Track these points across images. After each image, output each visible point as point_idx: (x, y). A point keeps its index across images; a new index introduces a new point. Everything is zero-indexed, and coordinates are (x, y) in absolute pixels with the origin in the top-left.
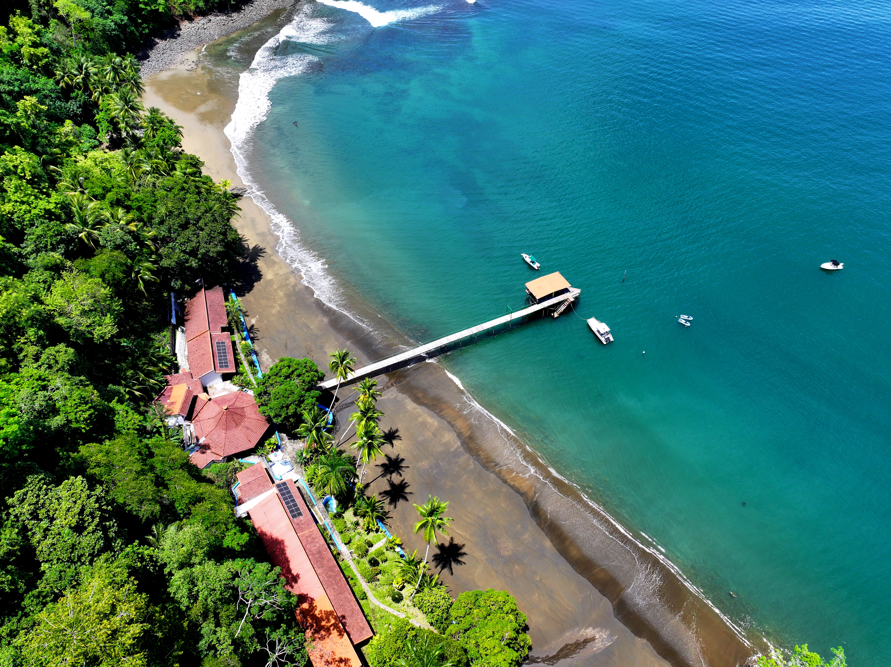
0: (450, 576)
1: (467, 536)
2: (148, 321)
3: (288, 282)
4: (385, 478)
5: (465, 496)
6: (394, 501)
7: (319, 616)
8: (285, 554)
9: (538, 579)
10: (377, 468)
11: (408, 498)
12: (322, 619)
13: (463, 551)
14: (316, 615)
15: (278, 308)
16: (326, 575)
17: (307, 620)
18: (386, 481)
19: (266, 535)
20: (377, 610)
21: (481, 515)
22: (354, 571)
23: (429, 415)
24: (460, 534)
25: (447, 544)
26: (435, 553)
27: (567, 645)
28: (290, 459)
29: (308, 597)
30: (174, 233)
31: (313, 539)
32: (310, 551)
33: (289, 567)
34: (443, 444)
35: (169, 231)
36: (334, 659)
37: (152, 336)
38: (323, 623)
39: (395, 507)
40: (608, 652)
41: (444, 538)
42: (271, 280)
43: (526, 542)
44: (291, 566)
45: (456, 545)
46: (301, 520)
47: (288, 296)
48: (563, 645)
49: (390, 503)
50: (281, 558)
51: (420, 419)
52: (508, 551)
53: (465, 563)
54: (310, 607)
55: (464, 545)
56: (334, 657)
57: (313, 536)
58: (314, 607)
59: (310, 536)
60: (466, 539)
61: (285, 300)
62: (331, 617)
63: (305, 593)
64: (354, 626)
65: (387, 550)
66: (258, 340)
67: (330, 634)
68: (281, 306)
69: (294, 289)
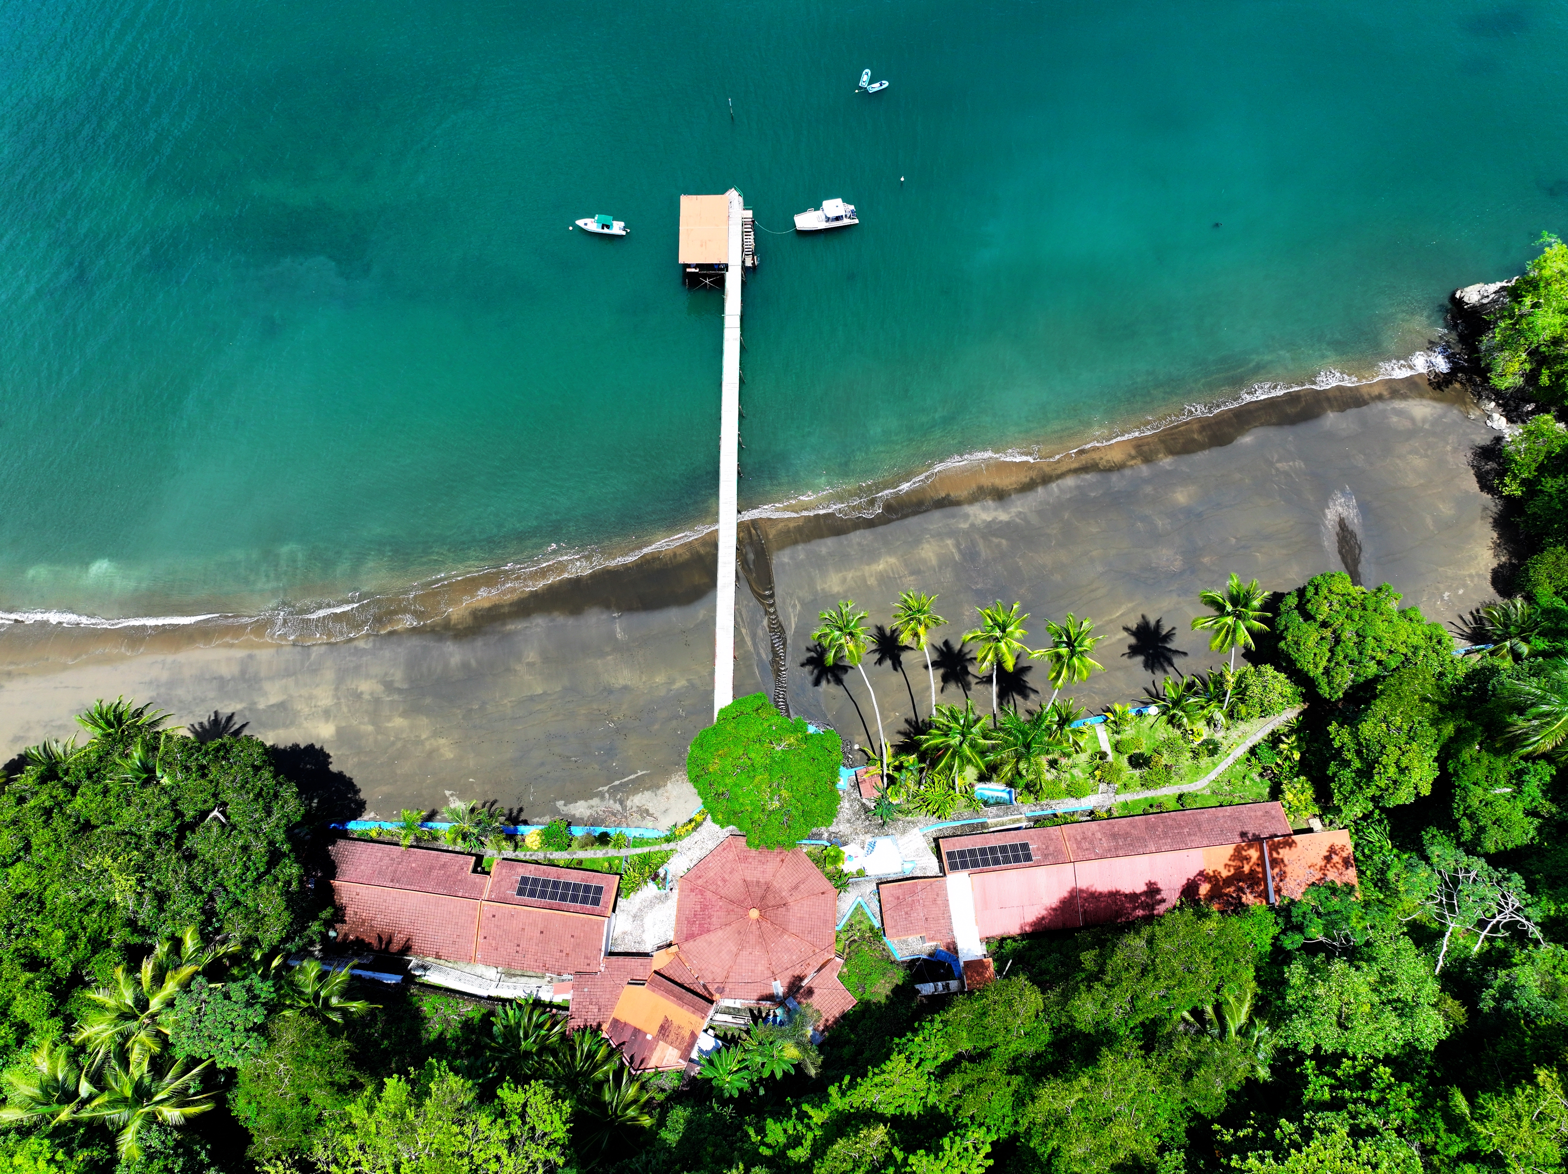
0: (1187, 659)
1: (1130, 605)
2: (384, 1035)
3: (366, 697)
4: (973, 686)
5: (1057, 577)
6: (1024, 690)
7: (1232, 871)
8: (1100, 893)
9: (1233, 541)
10: (946, 692)
11: (1025, 665)
12: (1239, 869)
13: (1152, 622)
14: (1228, 877)
15: (442, 741)
16: (1161, 839)
17: (1226, 895)
18: (979, 687)
19: (1043, 918)
20: (1215, 786)
21: (1100, 569)
22: (1136, 798)
23: (869, 564)
24: (1122, 615)
25: (1132, 640)
26: (1141, 665)
27: (1340, 552)
28: (868, 836)
29: (1194, 880)
30: (205, 881)
31: (1084, 838)
32: (1110, 850)
33: (1126, 895)
34: (940, 568)
35: (198, 891)
36: (1321, 869)
37: (433, 1036)
38: (1246, 869)
39: (1036, 692)
40: (1364, 508)
41: (1120, 640)
42: (340, 732)
43: (1169, 527)
44: (1127, 892)
45: (1139, 627)
46: (1038, 849)
47: (413, 710)
48: (1339, 557)
49: (1025, 697)
50: (1103, 905)
51: (872, 581)
52: (1176, 560)
53: (1174, 629)
54: (1210, 882)
55: (1143, 617)
56: (1318, 867)
57: (1079, 838)
58: (1215, 876)
59: (1078, 843)
60: (1133, 610)
61: (424, 721)
62: (1244, 853)
63: (1185, 882)
64: (1260, 825)
65: (1118, 733)
66: (521, 810)
67: (1282, 860)
68: (436, 734)
69: (400, 691)
